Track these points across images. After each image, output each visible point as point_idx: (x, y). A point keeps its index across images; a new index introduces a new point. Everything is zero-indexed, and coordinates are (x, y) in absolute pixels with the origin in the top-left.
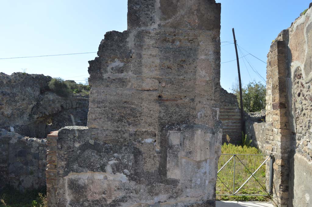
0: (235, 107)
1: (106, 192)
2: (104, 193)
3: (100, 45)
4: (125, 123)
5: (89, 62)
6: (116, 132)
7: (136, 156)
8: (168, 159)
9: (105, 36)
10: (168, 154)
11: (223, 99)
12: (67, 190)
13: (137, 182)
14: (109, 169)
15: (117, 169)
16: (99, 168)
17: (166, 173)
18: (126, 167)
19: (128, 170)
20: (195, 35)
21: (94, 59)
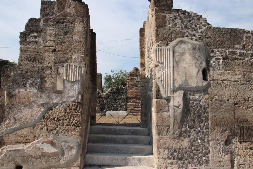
1: (26, 98)
2: (25, 98)
3: (26, 25)
4: (37, 63)
5: (20, 33)
6: (32, 67)
7: (41, 79)
8: (57, 80)
9: (29, 20)
10: (57, 78)
12: (6, 97)
13: (41, 92)
14: (28, 85)
15: (32, 85)
16: (23, 85)
17: (56, 88)
18: (36, 84)
19: (37, 86)
20: (73, 20)
21: (23, 31)
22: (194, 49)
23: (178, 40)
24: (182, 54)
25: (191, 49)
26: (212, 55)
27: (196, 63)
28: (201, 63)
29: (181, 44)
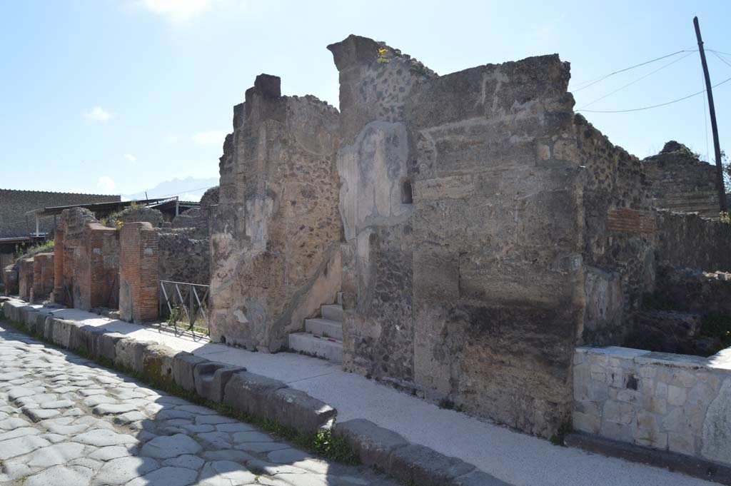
0: (708, 193)
4: (232, 198)
7: (235, 221)
11: (681, 177)
13: (235, 239)
14: (225, 230)
15: (228, 230)
16: (222, 230)
18: (231, 228)
19: (233, 231)
22: (388, 140)
23: (366, 128)
24: (371, 155)
25: (384, 142)
26: (419, 144)
27: (389, 169)
28: (398, 169)
29: (369, 135)
